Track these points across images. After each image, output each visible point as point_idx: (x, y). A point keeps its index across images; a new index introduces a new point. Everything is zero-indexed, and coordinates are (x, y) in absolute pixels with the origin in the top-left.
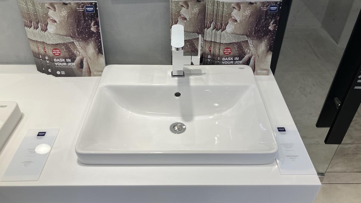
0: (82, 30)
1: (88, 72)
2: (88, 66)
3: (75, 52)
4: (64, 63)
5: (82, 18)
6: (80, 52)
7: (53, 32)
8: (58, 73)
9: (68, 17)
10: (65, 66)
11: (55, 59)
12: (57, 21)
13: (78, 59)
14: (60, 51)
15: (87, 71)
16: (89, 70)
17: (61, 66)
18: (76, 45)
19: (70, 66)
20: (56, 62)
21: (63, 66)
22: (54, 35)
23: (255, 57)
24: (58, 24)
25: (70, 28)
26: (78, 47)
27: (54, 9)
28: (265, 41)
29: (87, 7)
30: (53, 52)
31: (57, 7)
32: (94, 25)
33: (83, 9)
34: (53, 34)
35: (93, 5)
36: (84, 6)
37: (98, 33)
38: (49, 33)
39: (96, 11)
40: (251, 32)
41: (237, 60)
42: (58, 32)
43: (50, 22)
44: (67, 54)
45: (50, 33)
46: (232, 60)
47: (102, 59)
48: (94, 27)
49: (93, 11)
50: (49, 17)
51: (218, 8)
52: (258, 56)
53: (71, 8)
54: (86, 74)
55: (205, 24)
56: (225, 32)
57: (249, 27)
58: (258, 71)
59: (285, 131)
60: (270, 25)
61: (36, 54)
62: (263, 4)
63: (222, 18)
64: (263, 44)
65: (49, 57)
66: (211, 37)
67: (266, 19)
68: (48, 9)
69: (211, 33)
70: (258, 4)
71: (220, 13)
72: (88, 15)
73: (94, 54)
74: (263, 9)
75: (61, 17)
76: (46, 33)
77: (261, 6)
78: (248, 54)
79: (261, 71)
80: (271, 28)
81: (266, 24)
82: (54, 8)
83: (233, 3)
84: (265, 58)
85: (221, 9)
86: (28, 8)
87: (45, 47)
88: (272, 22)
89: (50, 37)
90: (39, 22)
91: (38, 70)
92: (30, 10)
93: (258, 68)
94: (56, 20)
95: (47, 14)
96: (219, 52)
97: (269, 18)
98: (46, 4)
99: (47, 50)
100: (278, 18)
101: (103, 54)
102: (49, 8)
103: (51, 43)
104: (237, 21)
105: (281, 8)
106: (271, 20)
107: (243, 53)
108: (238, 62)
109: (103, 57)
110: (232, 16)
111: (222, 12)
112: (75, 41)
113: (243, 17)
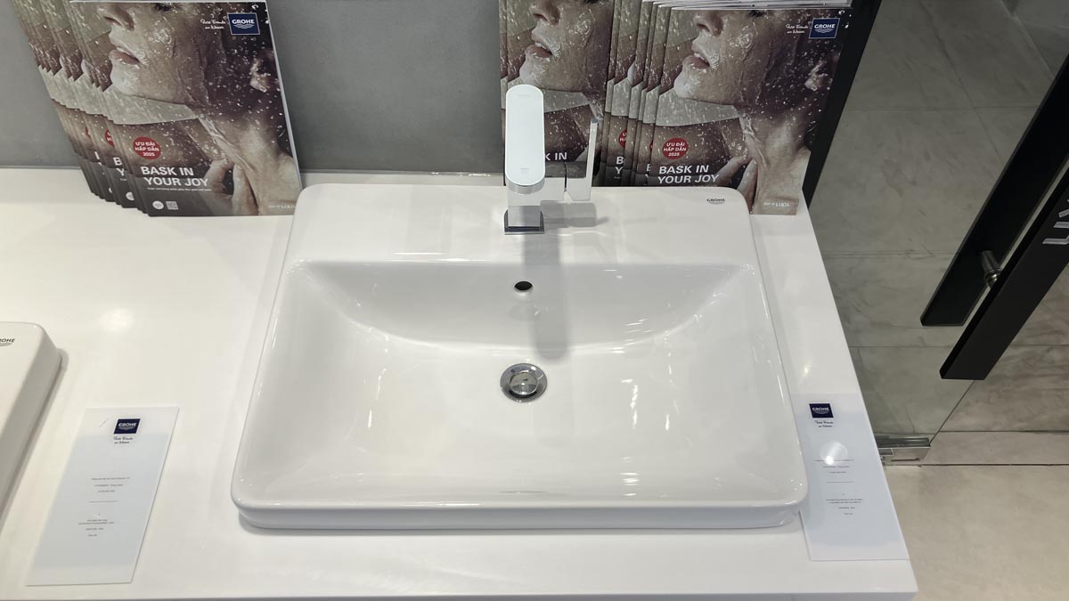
0: (221, 87)
1: (248, 202)
2: (248, 187)
3: (206, 148)
4: (173, 179)
5: (219, 50)
6: (219, 150)
7: (131, 89)
8: (158, 205)
9: (175, 46)
10: (177, 186)
11: (142, 168)
12: (140, 57)
13: (215, 168)
14: (156, 146)
15: (245, 201)
16: (251, 198)
17: (163, 185)
18: (208, 130)
19: (192, 187)
20: (148, 176)
21: (172, 186)
22: (133, 100)
23: (757, 165)
24: (145, 67)
25: (185, 81)
26: (212, 134)
27: (127, 23)
28: (790, 119)
29: (232, 17)
30: (136, 149)
31: (137, 15)
32: (260, 72)
33: (223, 22)
34: (130, 96)
35: (253, 11)
36: (223, 13)
37: (274, 92)
38: (119, 93)
39: (265, 28)
40: (749, 97)
41: (704, 173)
42: (146, 92)
43: (117, 63)
44: (181, 153)
45: (121, 93)
46: (687, 174)
47: (290, 169)
48: (261, 79)
49: (253, 29)
50: (114, 47)
51: (652, 24)
52: (768, 162)
53: (184, 22)
54: (244, 208)
55: (610, 68)
56: (670, 95)
57: (744, 82)
58: (765, 204)
59: (830, 415)
60: (809, 77)
61: (81, 145)
62: (794, 15)
63: (662, 55)
64: (784, 128)
65: (124, 159)
66: (626, 106)
67: (799, 59)
68: (108, 23)
69: (628, 93)
70: (777, 15)
71: (658, 41)
72: (238, 43)
73: (266, 156)
74: (791, 30)
75: (151, 47)
76: (107, 94)
77: (788, 21)
78: (739, 156)
79: (773, 204)
80: (811, 84)
81: (797, 73)
82: (128, 19)
83: (699, 12)
84: (788, 166)
85: (660, 27)
86: (42, 14)
87: (108, 131)
88: (817, 67)
89: (122, 104)
90: (81, 58)
91: (92, 192)
92: (48, 21)
93: (765, 195)
94: (138, 56)
95: (105, 37)
96: (651, 150)
97: (810, 55)
98: (101, 7)
99: (118, 140)
100: (836, 57)
101: (292, 156)
102: (111, 20)
103: (125, 121)
104: (708, 64)
105: (847, 26)
106: (816, 63)
107: (723, 153)
108: (706, 179)
109: (294, 164)
110: (693, 49)
111: (663, 37)
112: (204, 119)
113: (727, 53)
